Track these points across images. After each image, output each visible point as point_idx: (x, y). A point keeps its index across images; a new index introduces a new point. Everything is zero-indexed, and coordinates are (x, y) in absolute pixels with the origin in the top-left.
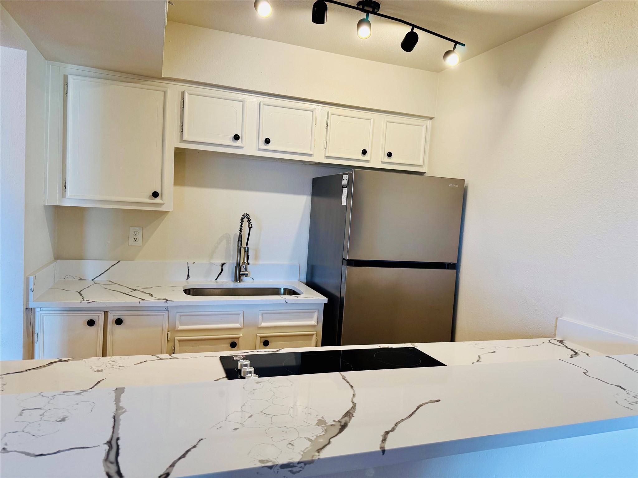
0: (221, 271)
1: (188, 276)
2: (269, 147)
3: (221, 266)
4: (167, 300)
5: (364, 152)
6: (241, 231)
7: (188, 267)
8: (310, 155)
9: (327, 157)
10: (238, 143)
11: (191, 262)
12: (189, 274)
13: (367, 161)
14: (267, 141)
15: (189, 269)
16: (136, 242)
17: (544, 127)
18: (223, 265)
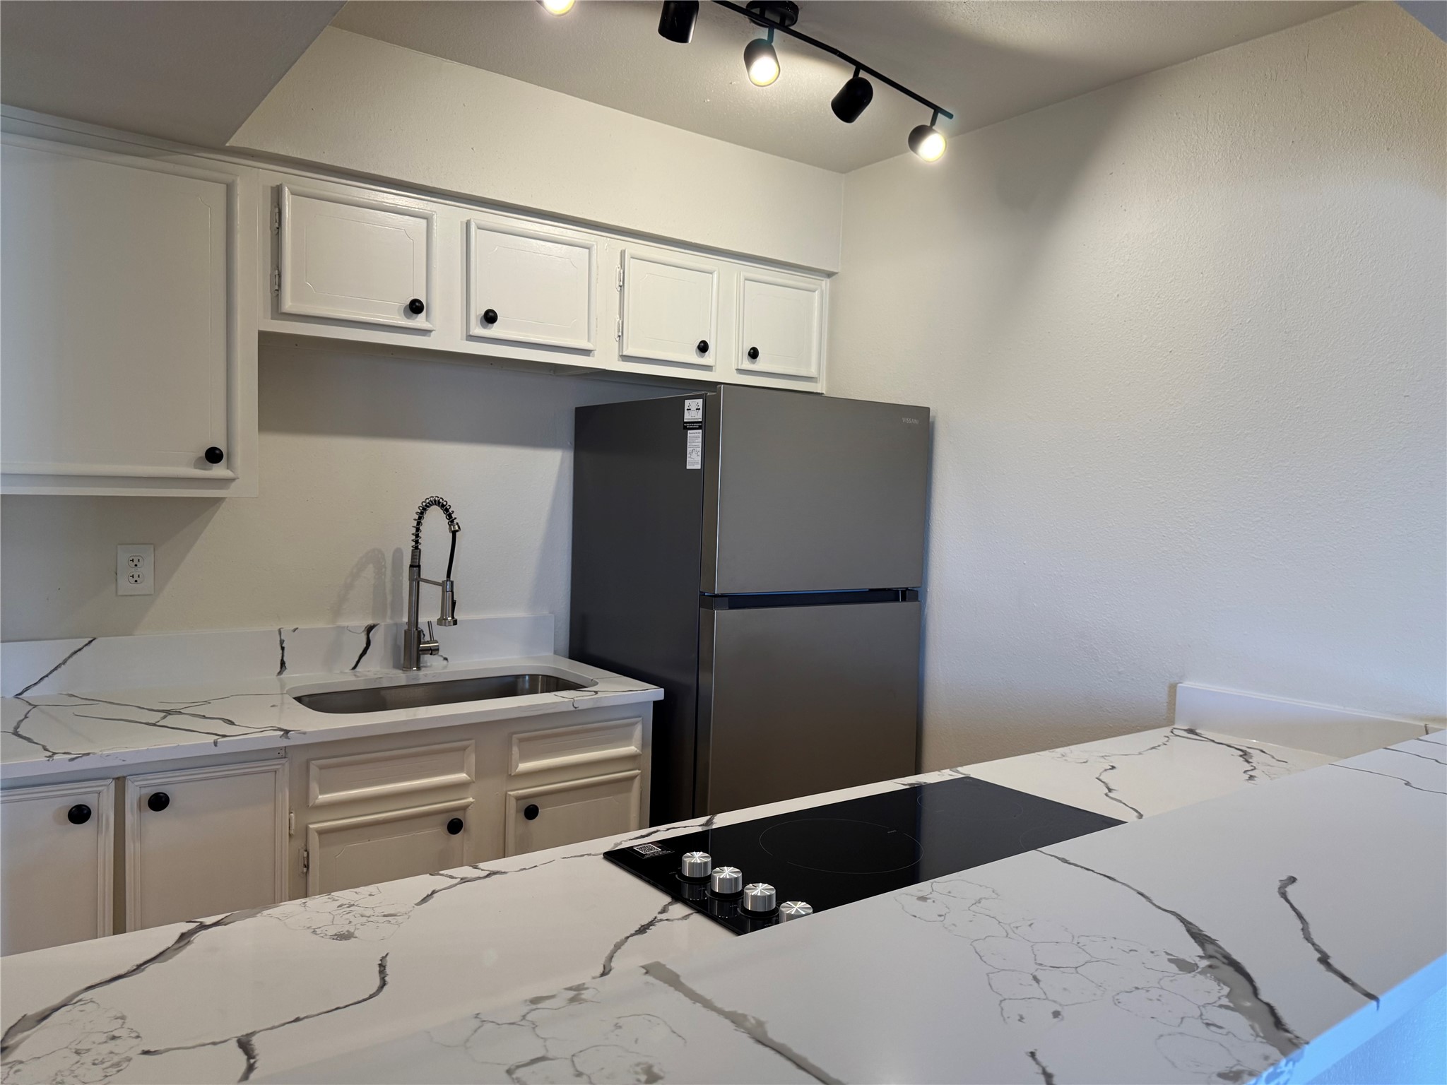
0: (365, 645)
1: (283, 664)
2: (494, 331)
3: (365, 632)
4: (287, 732)
5: (703, 347)
6: (417, 542)
7: (282, 642)
8: (586, 352)
9: (626, 358)
10: (420, 321)
11: (287, 627)
12: (285, 659)
13: (708, 368)
14: (490, 318)
15: (283, 645)
16: (136, 585)
17: (1116, 296)
18: (370, 629)
